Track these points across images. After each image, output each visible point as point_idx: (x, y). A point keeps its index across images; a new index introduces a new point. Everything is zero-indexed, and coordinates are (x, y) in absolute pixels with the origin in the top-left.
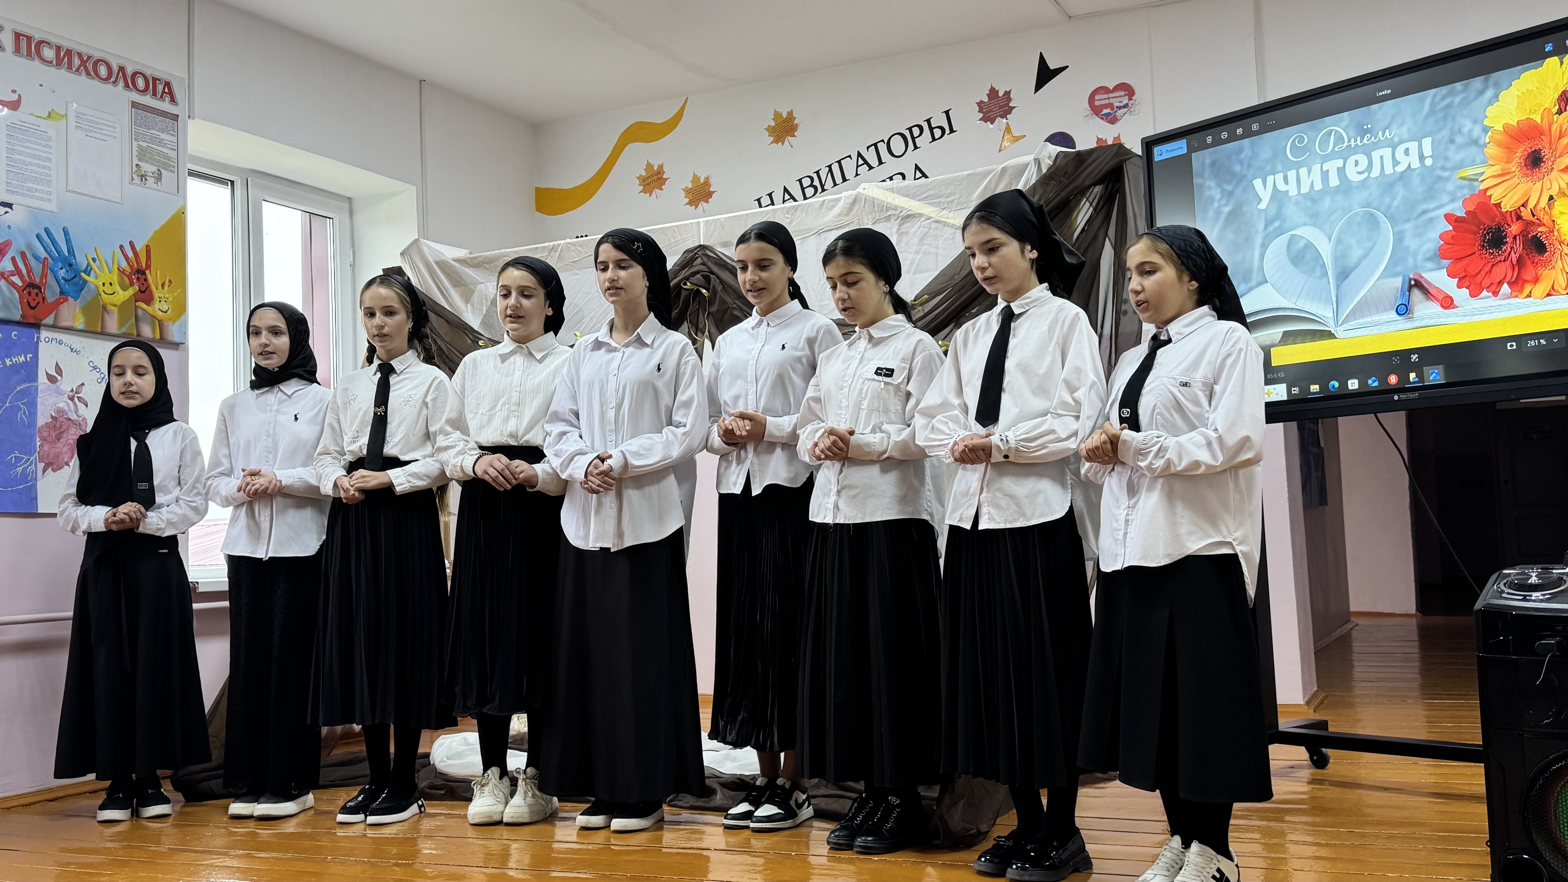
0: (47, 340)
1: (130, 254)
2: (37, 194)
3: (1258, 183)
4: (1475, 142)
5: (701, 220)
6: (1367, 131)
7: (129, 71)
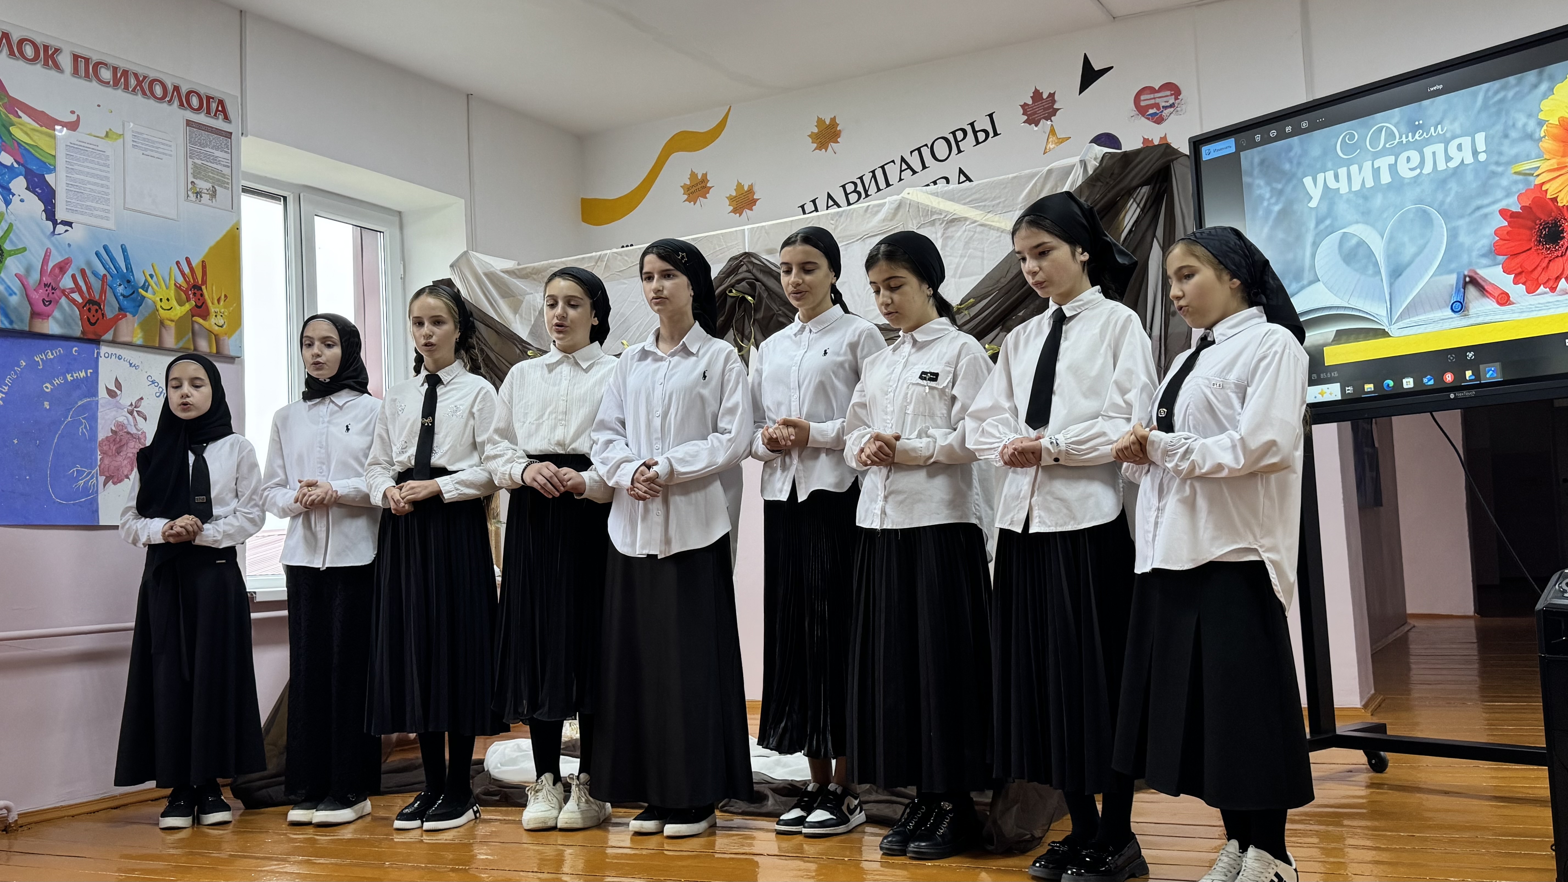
0: (107, 355)
1: (187, 270)
2: (95, 212)
3: (1308, 181)
4: (1530, 137)
5: (746, 227)
6: (1419, 127)
7: (184, 90)
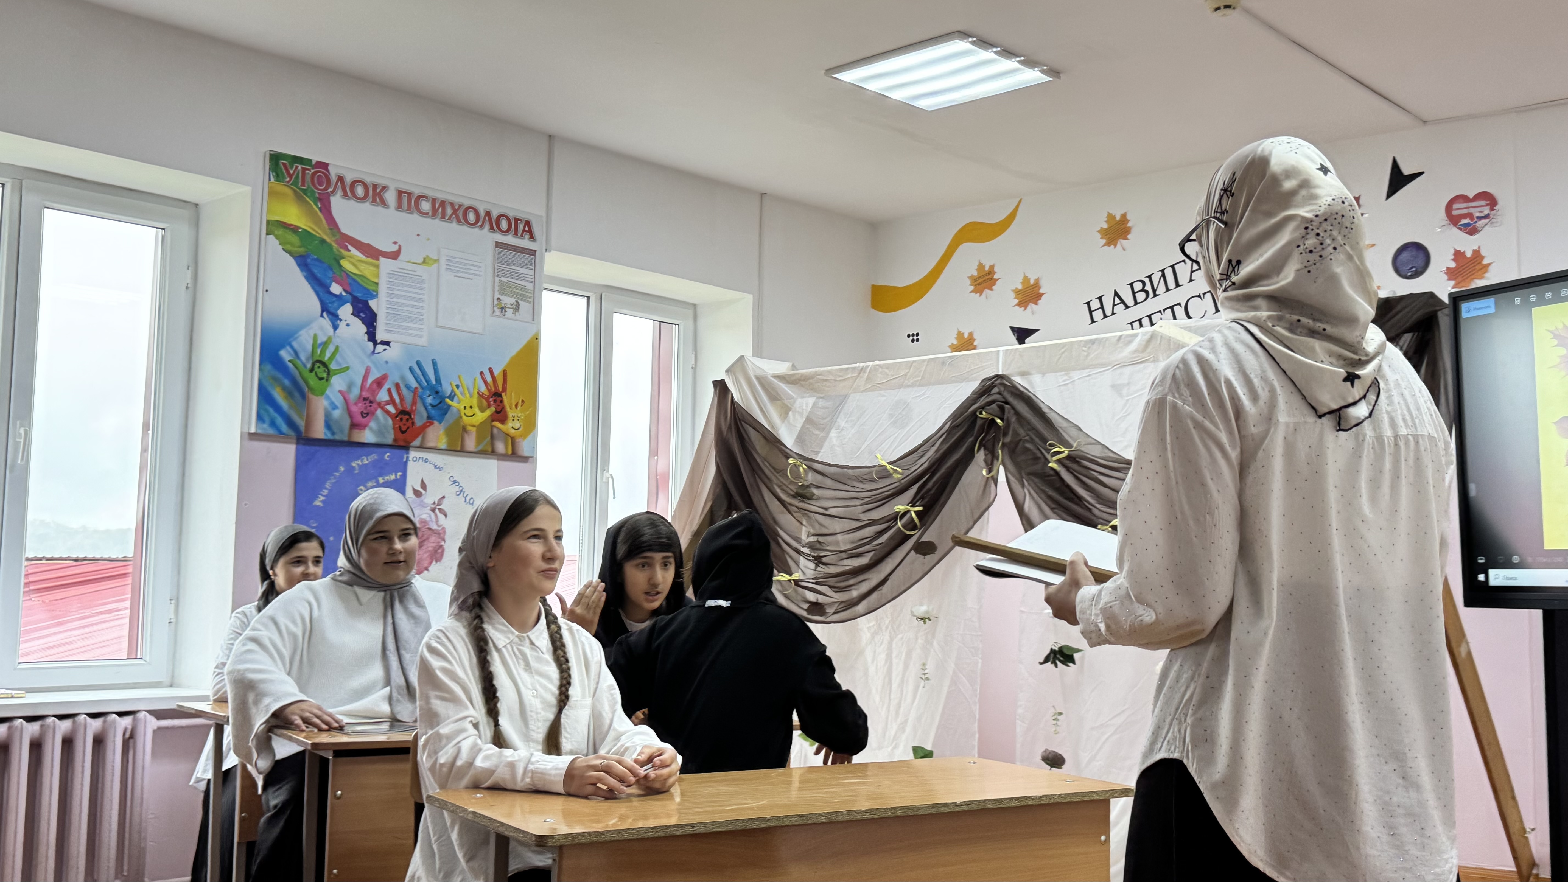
1: (489, 379)
2: (411, 332)
5: (1001, 349)
7: (495, 215)
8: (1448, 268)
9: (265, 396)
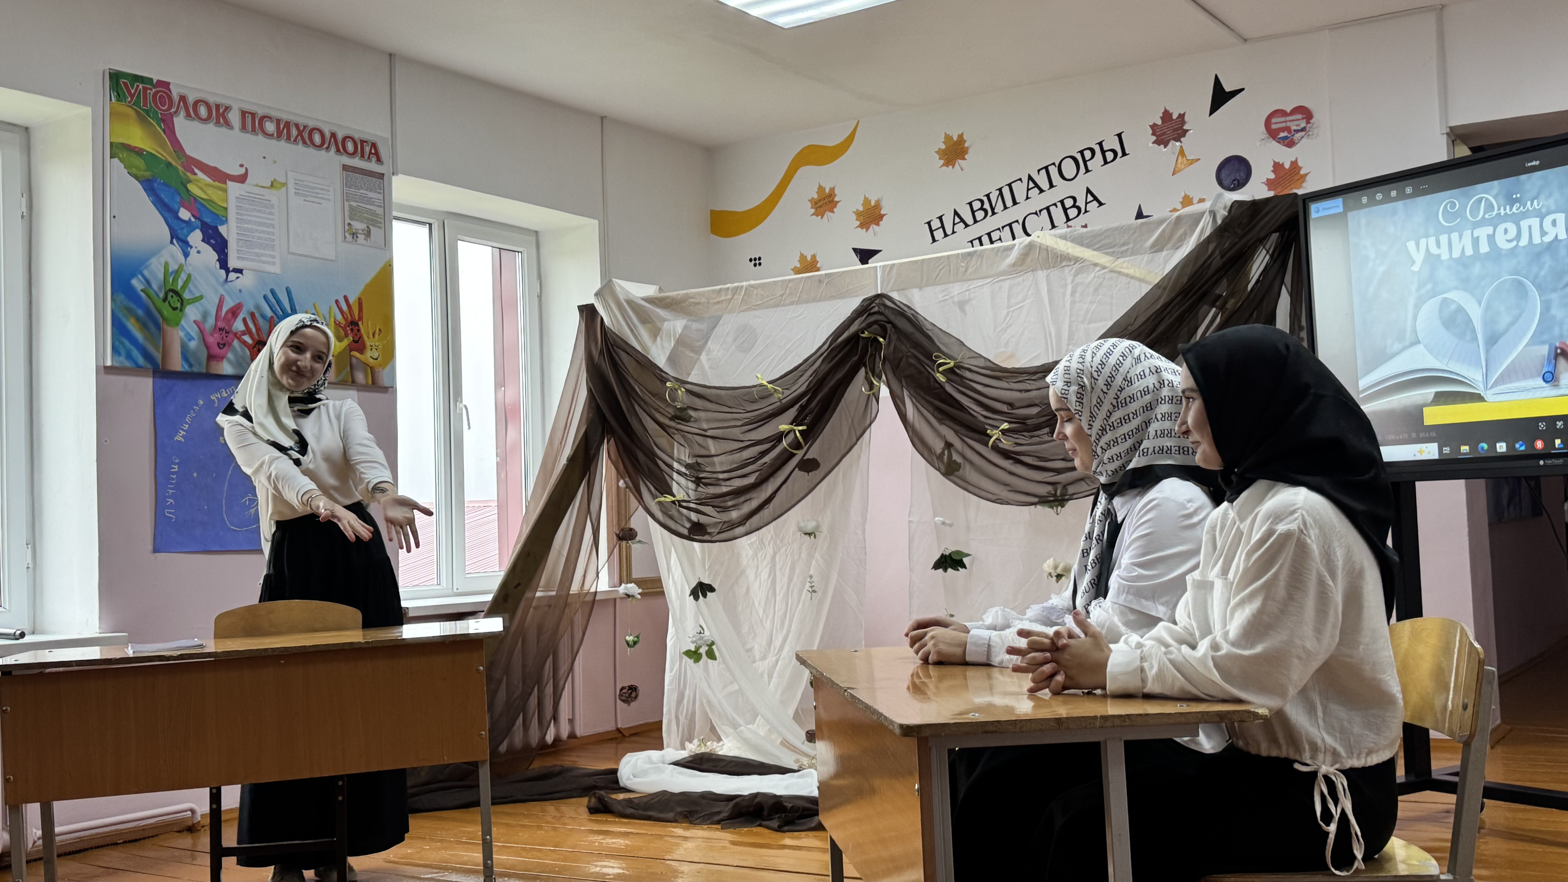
1: (345, 307)
2: (263, 259)
3: (1410, 245)
6: (1517, 200)
7: (340, 136)
8: (1268, 180)
9: (119, 327)
